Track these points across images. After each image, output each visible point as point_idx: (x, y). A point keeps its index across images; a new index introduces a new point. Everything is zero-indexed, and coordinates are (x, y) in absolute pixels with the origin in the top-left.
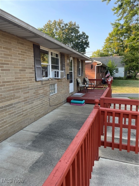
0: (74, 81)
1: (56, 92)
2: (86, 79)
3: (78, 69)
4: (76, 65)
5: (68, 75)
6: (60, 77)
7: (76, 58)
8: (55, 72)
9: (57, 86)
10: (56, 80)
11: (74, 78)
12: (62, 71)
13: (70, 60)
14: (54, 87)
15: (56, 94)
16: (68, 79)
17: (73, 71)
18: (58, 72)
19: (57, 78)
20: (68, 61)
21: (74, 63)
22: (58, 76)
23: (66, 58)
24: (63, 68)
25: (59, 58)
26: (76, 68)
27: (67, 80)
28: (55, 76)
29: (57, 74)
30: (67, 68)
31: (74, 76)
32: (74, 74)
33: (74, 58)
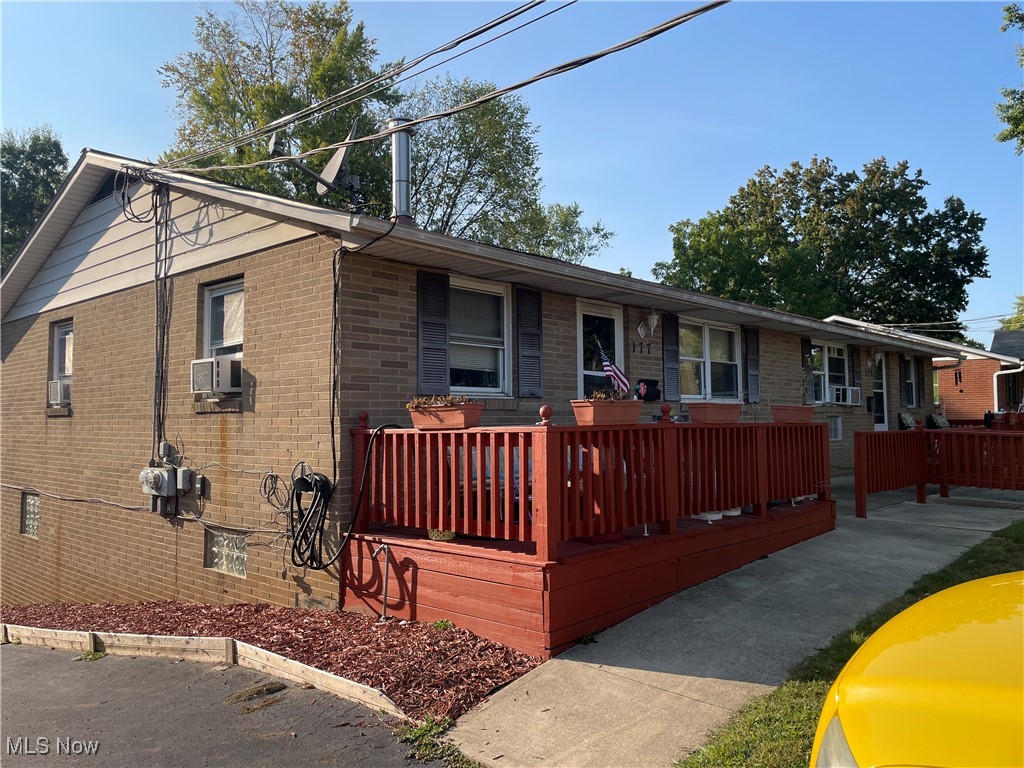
0: (889, 418)
1: (840, 438)
2: (938, 418)
3: (903, 385)
4: (896, 373)
5: (869, 399)
6: (849, 402)
7: (896, 353)
8: (838, 390)
9: (842, 422)
10: (841, 409)
11: (889, 411)
12: (855, 388)
13: (874, 361)
14: (835, 424)
15: (839, 441)
16: (869, 410)
17: (884, 391)
18: (845, 391)
19: (841, 403)
20: (870, 364)
21: (887, 368)
22: (844, 400)
23: (863, 357)
24: (857, 381)
25: (845, 357)
26: (896, 382)
27: (866, 412)
28: (838, 400)
29: (841, 396)
30: (867, 381)
31: (889, 404)
32: (888, 398)
33: (887, 354)
